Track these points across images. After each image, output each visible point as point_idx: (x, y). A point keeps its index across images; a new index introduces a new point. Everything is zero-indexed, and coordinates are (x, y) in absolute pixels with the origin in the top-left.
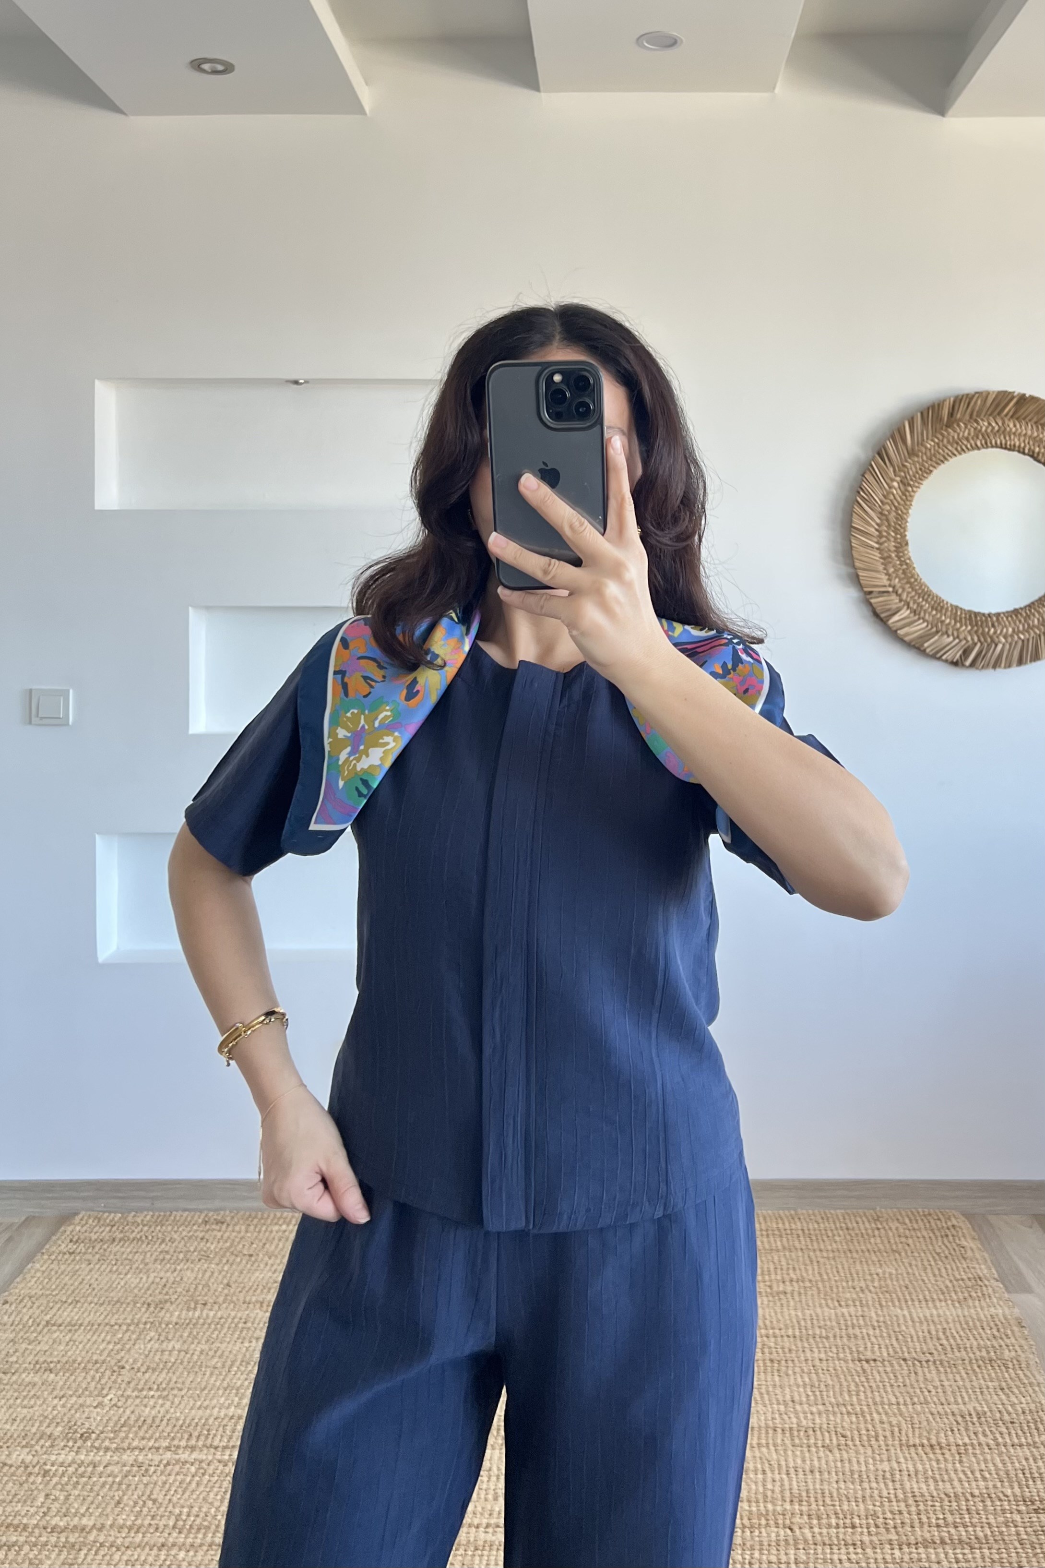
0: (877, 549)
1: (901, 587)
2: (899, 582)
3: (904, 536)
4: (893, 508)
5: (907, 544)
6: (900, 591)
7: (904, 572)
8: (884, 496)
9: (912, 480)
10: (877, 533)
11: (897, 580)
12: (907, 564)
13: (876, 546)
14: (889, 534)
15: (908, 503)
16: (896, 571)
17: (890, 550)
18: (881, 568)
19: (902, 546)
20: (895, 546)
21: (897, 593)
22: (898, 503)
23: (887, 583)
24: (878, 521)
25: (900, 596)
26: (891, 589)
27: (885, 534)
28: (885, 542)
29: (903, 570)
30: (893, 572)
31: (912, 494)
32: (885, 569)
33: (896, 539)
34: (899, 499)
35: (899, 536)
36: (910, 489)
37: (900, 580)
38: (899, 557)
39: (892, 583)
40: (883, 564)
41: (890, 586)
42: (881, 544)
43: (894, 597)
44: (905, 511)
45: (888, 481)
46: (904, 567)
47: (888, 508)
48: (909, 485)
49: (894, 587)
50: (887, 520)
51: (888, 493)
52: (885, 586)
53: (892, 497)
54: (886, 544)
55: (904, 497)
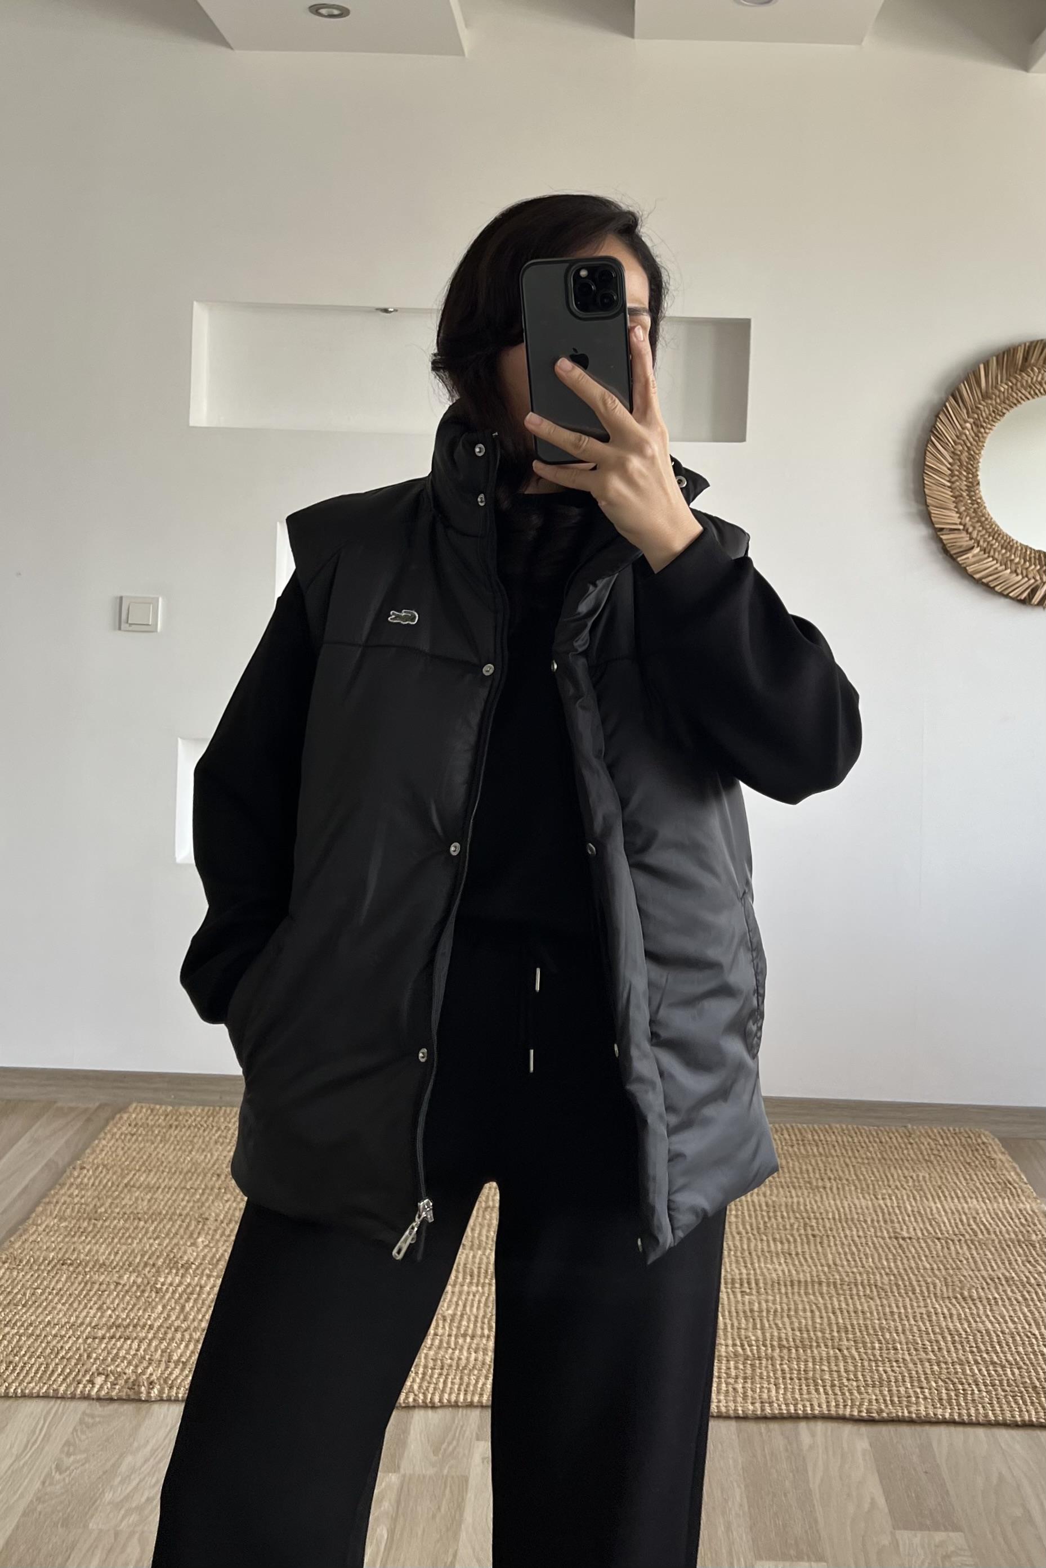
0: (949, 487)
1: (971, 525)
2: (970, 521)
3: (975, 476)
4: (966, 449)
5: (978, 484)
6: (971, 529)
7: (975, 511)
8: (957, 436)
9: (985, 422)
10: (949, 472)
11: (968, 518)
12: (978, 503)
13: (949, 484)
14: (961, 473)
15: (981, 444)
16: (967, 509)
17: (961, 489)
18: (952, 506)
19: (973, 486)
20: (966, 485)
21: (967, 531)
22: (971, 444)
23: (958, 521)
24: (951, 460)
25: (970, 534)
26: (961, 527)
27: (957, 473)
28: (957, 481)
29: (974, 509)
30: (965, 511)
31: (985, 435)
32: (955, 507)
33: (967, 478)
34: (971, 440)
35: (970, 476)
36: (982, 430)
37: (971, 518)
38: (970, 497)
39: (963, 521)
40: (954, 502)
41: (961, 524)
42: (953, 483)
43: (964, 534)
44: (977, 452)
45: (962, 422)
46: (976, 506)
47: (961, 448)
48: (982, 426)
49: (964, 526)
50: (960, 460)
51: (961, 434)
52: (956, 524)
53: (964, 438)
54: (958, 483)
55: (977, 438)
